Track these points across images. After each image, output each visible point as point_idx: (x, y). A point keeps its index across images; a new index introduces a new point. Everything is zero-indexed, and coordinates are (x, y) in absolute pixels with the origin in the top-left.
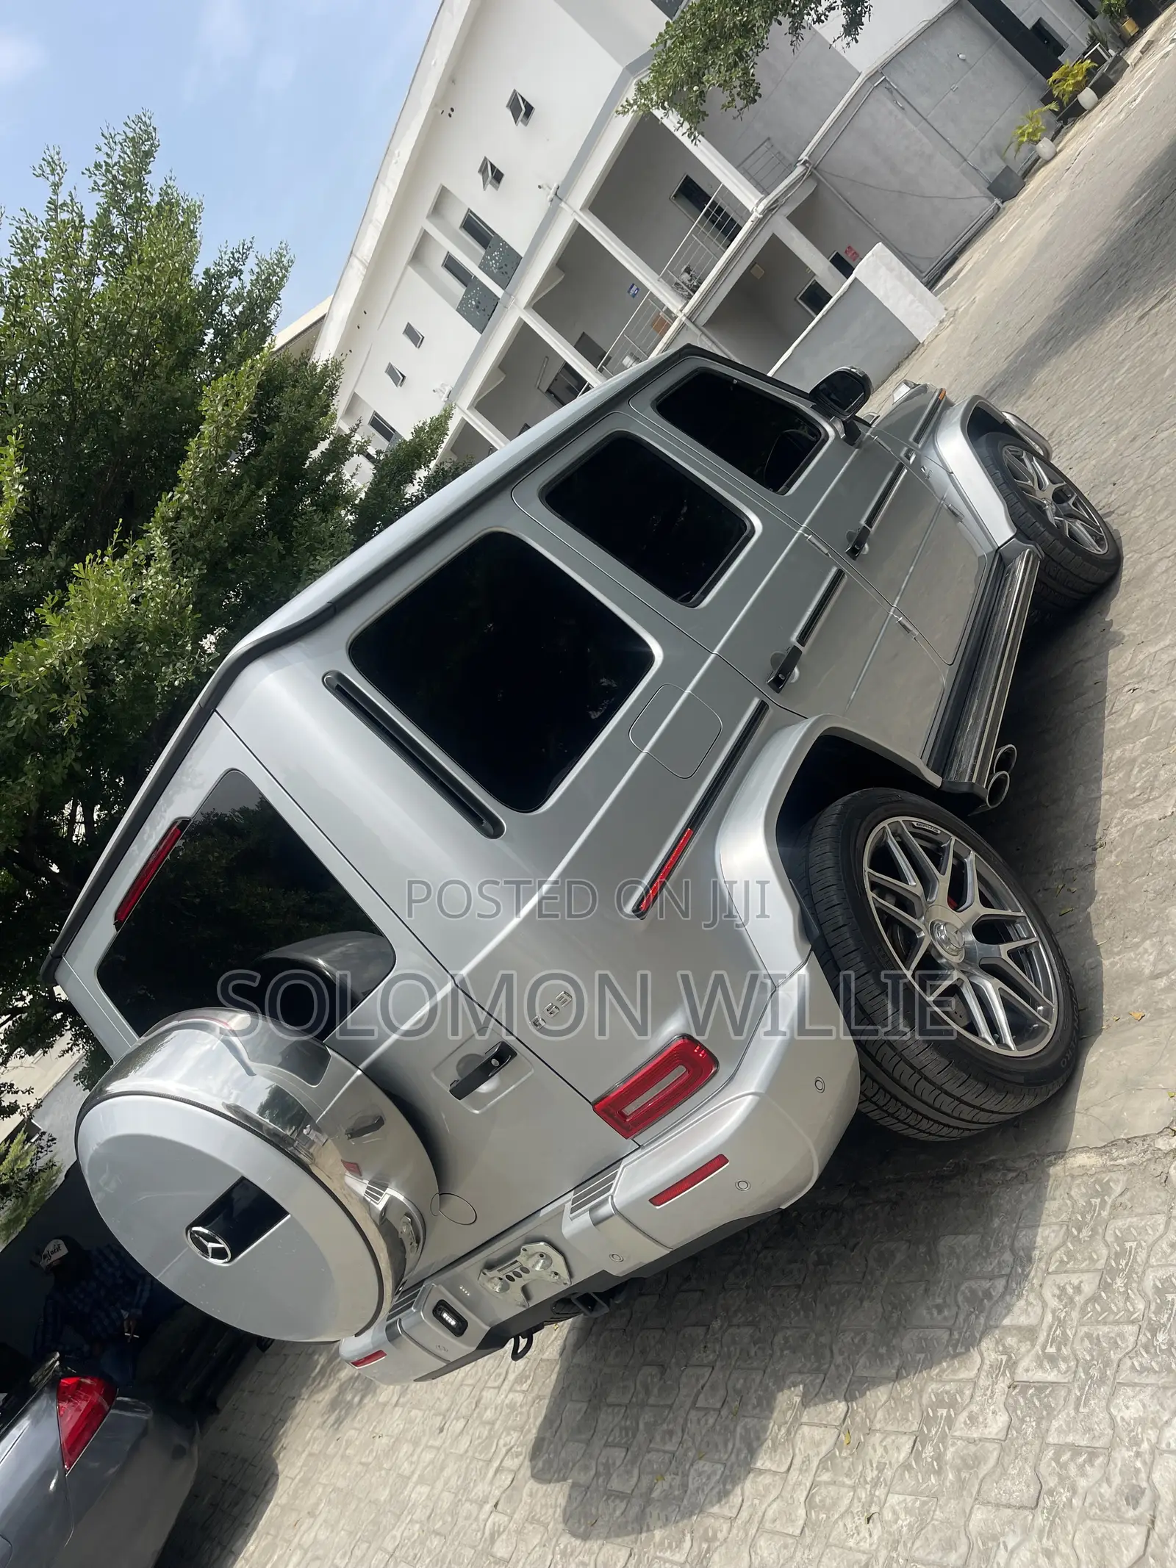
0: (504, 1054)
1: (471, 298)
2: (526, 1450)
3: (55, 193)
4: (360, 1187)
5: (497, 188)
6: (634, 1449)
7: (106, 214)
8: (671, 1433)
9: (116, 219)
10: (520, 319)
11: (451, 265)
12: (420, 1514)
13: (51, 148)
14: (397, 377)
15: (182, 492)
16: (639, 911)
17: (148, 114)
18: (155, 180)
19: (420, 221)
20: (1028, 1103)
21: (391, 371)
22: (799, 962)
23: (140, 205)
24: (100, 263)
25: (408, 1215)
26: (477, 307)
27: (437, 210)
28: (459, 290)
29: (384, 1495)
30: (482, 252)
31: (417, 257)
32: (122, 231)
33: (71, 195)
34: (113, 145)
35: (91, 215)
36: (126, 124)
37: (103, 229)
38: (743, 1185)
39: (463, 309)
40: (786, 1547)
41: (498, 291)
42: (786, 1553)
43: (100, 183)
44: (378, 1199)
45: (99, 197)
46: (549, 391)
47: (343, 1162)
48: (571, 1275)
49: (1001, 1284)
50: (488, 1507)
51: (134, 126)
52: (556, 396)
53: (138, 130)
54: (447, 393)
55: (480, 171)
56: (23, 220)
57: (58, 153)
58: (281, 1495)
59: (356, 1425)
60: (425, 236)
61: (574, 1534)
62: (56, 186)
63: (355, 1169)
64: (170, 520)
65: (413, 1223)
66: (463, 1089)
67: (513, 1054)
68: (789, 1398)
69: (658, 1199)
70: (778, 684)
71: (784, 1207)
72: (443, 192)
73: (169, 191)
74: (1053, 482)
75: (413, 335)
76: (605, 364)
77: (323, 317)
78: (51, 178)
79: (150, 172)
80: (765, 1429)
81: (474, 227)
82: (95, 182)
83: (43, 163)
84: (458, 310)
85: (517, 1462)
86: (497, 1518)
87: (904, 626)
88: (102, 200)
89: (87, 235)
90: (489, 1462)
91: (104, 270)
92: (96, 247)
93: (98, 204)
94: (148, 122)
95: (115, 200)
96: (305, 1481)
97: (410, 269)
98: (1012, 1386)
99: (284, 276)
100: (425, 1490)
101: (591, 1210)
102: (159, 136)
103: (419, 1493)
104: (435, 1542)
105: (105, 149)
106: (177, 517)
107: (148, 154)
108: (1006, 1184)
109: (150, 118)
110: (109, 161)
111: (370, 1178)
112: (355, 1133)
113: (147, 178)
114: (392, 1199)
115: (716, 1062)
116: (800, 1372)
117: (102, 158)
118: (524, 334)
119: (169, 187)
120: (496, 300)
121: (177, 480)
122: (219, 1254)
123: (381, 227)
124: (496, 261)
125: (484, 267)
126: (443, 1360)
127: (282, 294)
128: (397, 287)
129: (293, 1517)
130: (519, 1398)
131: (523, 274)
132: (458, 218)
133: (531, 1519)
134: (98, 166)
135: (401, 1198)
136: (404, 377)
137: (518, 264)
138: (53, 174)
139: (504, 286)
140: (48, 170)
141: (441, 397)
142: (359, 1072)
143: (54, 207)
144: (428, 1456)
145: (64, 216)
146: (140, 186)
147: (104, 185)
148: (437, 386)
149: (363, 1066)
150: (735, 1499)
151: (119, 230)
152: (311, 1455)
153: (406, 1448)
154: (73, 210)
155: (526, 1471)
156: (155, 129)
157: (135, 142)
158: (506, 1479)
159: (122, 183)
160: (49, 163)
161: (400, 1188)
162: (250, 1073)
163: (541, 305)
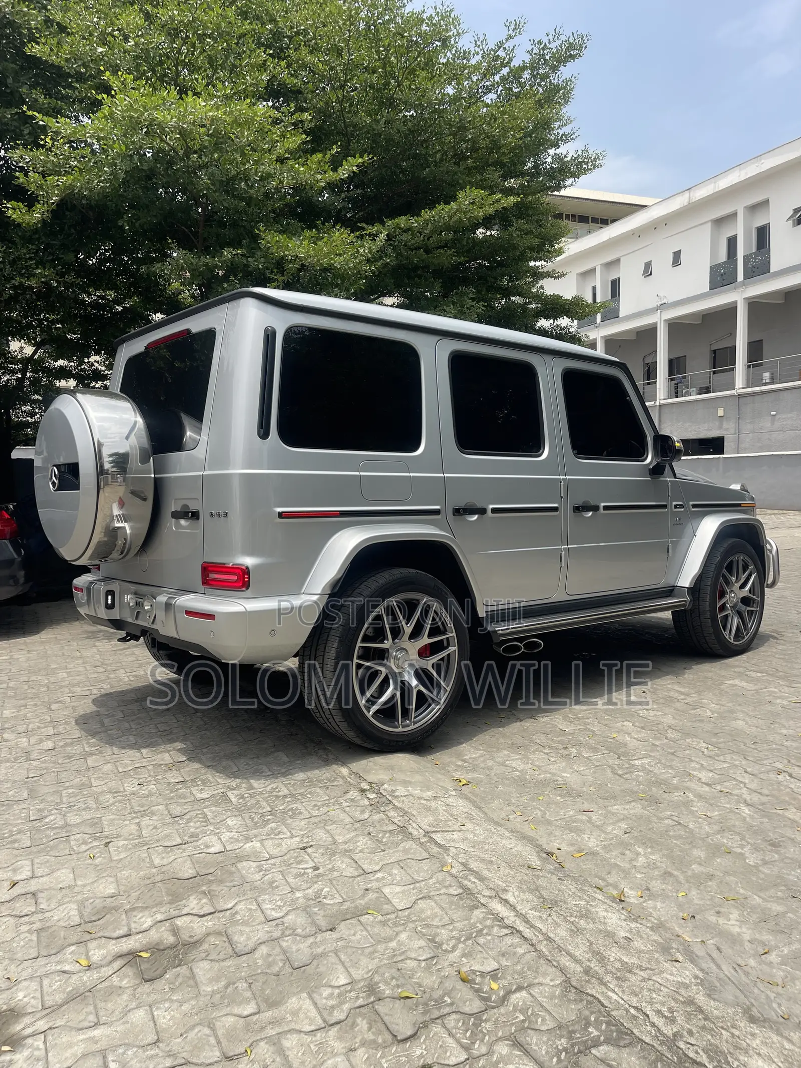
0: (195, 515)
1: (723, 268)
2: (103, 692)
3: (507, 40)
4: (116, 511)
5: (794, 226)
6: (125, 718)
7: (523, 68)
8: (140, 724)
9: (526, 75)
10: (736, 302)
11: (732, 243)
12: (52, 680)
13: (523, 18)
14: (648, 271)
15: (416, 221)
16: (281, 515)
17: (588, 37)
18: (565, 72)
19: (739, 206)
20: (358, 741)
21: (648, 265)
22: (319, 592)
23: (545, 77)
24: (500, 88)
25: (126, 540)
26: (722, 275)
27: (754, 208)
28: (723, 257)
29: (53, 666)
30: (754, 250)
31: (719, 222)
32: (525, 82)
33: (514, 47)
34: (556, 38)
35: (516, 63)
36: (573, 34)
37: (516, 73)
38: (212, 634)
39: (714, 270)
40: (112, 771)
41: (740, 277)
42: (110, 772)
43: (535, 51)
44: (119, 521)
45: (527, 58)
46: (715, 351)
47: (120, 498)
48: (153, 622)
49: (269, 773)
50: (71, 695)
51: (576, 38)
52: (715, 358)
53: (577, 41)
54: (663, 302)
55: (794, 210)
56: (481, 39)
57: (525, 23)
58: (29, 639)
59: (80, 643)
60: (734, 215)
61: (76, 721)
62: (510, 37)
63: (122, 504)
64: (400, 228)
65: (125, 544)
66: (177, 515)
67: (198, 518)
68: (179, 745)
69: (188, 613)
70: (457, 512)
71: (223, 661)
72: (766, 203)
73: (569, 83)
74: (750, 591)
75: (677, 258)
76: (754, 366)
77: (646, 206)
78: (511, 32)
79: (565, 66)
80: (160, 745)
81: (763, 234)
82: (532, 49)
83: (514, 22)
84: (711, 267)
85: (97, 692)
86: (68, 700)
87: (561, 557)
88: (527, 61)
89: (505, 71)
90: (92, 686)
91: (499, 93)
92: (504, 79)
93: (523, 61)
94: (586, 41)
95: (533, 67)
96: (42, 642)
97: (710, 224)
98: (223, 793)
99: (591, 169)
100: (65, 675)
101: (170, 598)
102: (585, 52)
103: (62, 674)
104: (44, 689)
105: (551, 37)
106: (406, 231)
107: (573, 57)
108: (320, 757)
109: (588, 40)
110: (548, 44)
111: (125, 513)
112: (133, 493)
113: (562, 68)
114: (124, 528)
115: (248, 588)
116: (192, 744)
117: (545, 40)
118: (730, 311)
119: (570, 80)
120: (735, 279)
121: (418, 215)
122: (54, 484)
123: (717, 190)
124: (755, 262)
125: (746, 258)
126: (96, 614)
127: (583, 178)
128: (695, 227)
129: (23, 647)
130: (126, 679)
131: (761, 281)
132: (760, 223)
133: (74, 708)
134: (540, 42)
135: (128, 531)
136: (651, 274)
137: (764, 274)
138: (513, 31)
139: (745, 278)
140: (513, 27)
141: (657, 302)
142: (153, 476)
143: (500, 45)
144: (81, 669)
145: (501, 53)
146: (554, 69)
147: (535, 54)
148: (661, 295)
149: (156, 476)
150: (123, 751)
151: (523, 81)
152: (56, 638)
153: (80, 661)
154: (509, 55)
155: (94, 697)
156: (586, 47)
157: (571, 46)
158: (88, 693)
159: (545, 60)
160: (516, 24)
161: (131, 528)
162: (127, 438)
163: (754, 305)
